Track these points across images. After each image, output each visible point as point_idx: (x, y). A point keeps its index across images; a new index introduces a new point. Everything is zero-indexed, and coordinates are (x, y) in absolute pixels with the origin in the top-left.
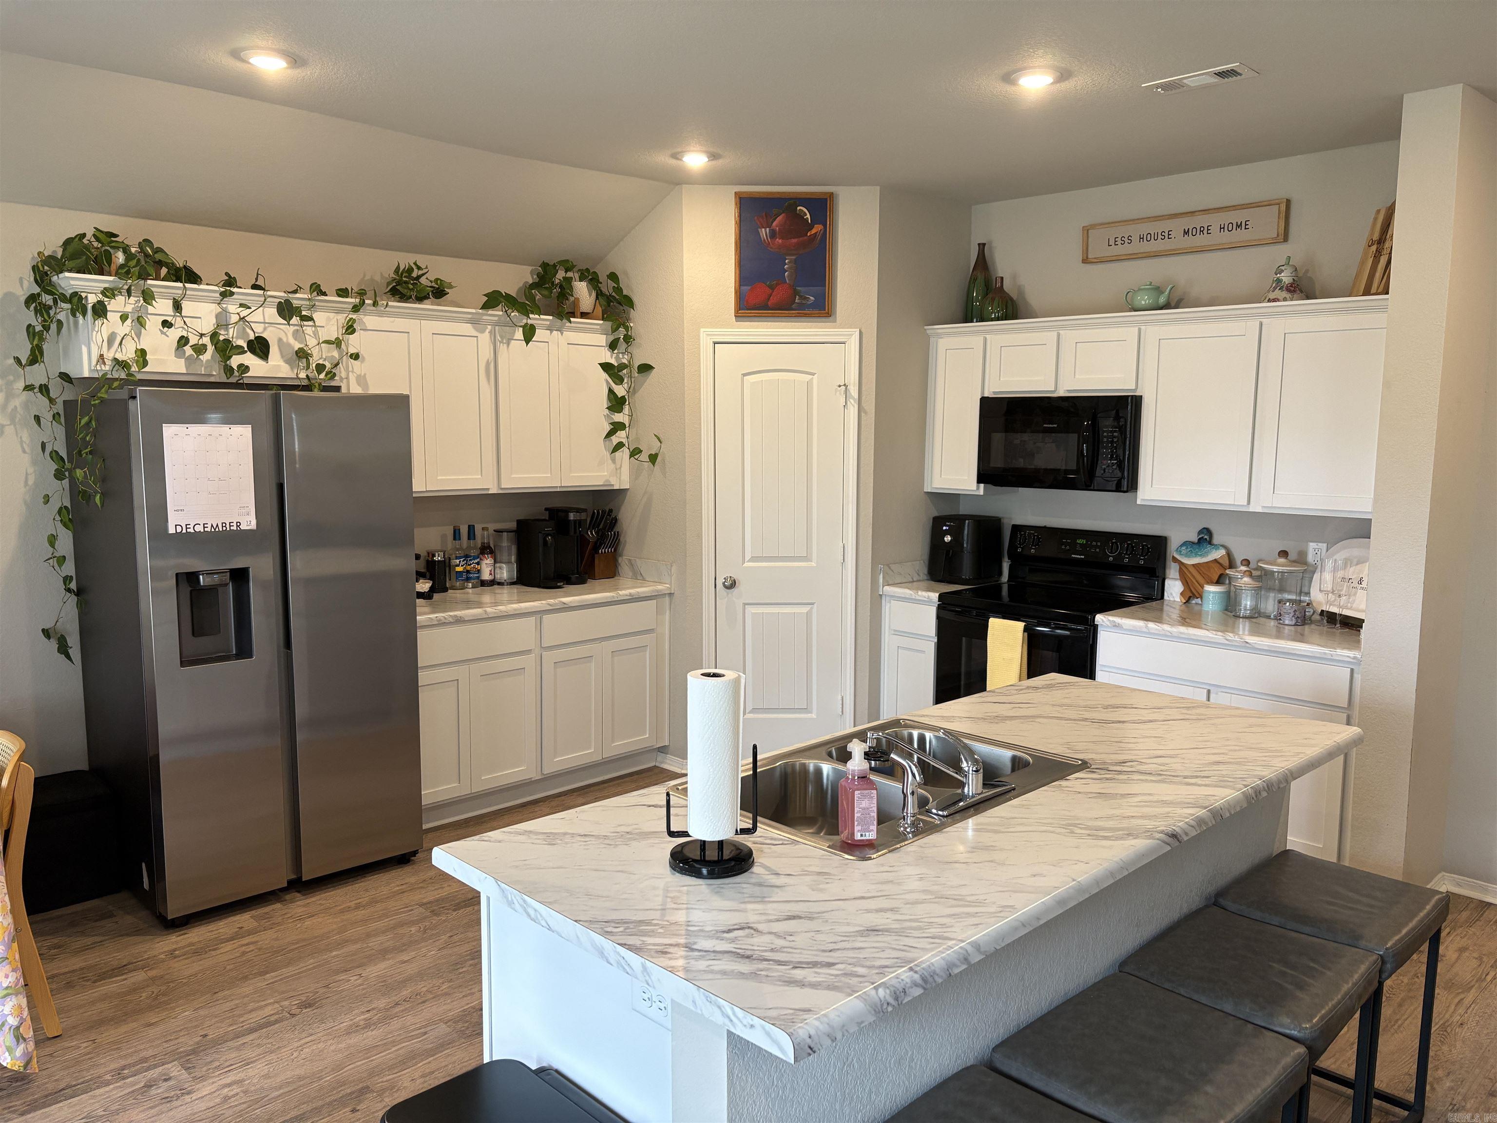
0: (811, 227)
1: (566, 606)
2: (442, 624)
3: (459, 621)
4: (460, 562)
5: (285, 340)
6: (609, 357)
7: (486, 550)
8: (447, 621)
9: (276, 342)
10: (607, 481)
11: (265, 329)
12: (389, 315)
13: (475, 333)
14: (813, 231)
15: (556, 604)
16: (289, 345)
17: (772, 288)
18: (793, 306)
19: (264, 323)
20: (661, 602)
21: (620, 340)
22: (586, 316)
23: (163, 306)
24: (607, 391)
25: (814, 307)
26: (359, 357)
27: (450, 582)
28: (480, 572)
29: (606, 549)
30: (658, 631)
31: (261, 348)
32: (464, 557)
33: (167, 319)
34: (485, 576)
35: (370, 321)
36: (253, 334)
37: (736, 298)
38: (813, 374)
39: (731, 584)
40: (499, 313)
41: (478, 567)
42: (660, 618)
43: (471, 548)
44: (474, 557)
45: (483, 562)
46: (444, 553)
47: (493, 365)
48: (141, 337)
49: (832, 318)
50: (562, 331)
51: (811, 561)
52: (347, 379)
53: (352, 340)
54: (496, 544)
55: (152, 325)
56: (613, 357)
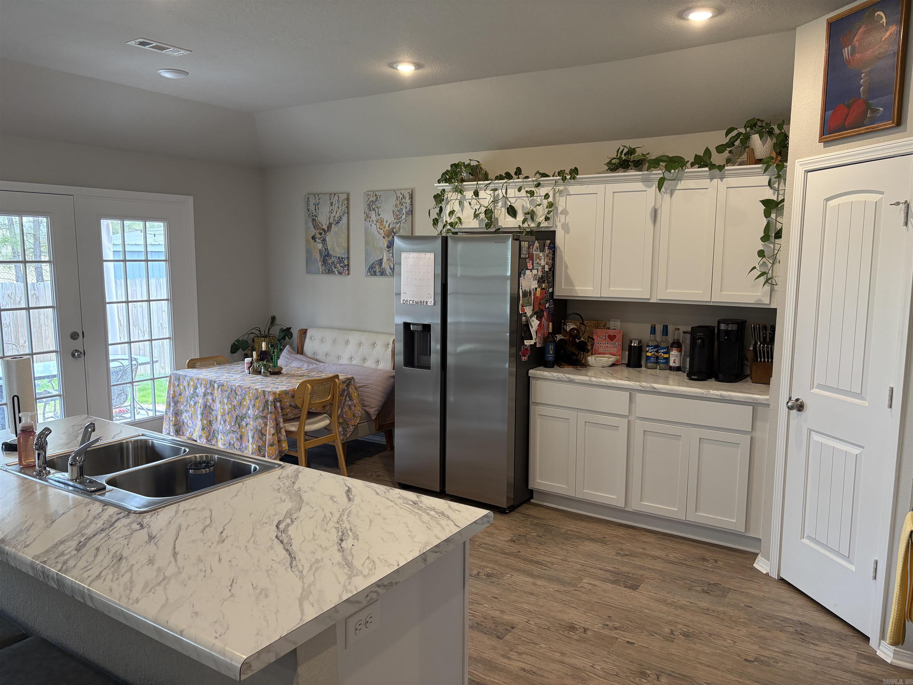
0: (886, 30)
1: (655, 390)
2: (559, 380)
3: (571, 381)
4: (649, 349)
5: (525, 206)
6: (770, 194)
7: (677, 344)
8: (563, 380)
9: (521, 207)
10: (760, 300)
11: (516, 201)
12: (582, 184)
13: (645, 189)
14: (887, 34)
15: (647, 387)
17: (849, 107)
18: (866, 122)
19: (515, 197)
20: (760, 409)
21: (773, 179)
22: (759, 161)
23: (469, 194)
24: (765, 223)
25: (882, 119)
26: (565, 212)
27: (643, 363)
28: (667, 359)
29: (764, 358)
30: (754, 435)
31: (512, 211)
32: (656, 347)
33: (470, 201)
34: (671, 364)
35: (573, 189)
36: (509, 204)
37: (821, 124)
38: (882, 193)
39: (800, 407)
40: (661, 172)
41: (666, 356)
42: (759, 424)
43: (662, 341)
44: (664, 348)
45: (671, 353)
46: (640, 342)
47: (660, 209)
48: (462, 210)
49: (902, 128)
50: (722, 178)
51: (863, 399)
52: (556, 226)
53: (561, 203)
54: (681, 341)
55: (466, 204)
56: (774, 194)
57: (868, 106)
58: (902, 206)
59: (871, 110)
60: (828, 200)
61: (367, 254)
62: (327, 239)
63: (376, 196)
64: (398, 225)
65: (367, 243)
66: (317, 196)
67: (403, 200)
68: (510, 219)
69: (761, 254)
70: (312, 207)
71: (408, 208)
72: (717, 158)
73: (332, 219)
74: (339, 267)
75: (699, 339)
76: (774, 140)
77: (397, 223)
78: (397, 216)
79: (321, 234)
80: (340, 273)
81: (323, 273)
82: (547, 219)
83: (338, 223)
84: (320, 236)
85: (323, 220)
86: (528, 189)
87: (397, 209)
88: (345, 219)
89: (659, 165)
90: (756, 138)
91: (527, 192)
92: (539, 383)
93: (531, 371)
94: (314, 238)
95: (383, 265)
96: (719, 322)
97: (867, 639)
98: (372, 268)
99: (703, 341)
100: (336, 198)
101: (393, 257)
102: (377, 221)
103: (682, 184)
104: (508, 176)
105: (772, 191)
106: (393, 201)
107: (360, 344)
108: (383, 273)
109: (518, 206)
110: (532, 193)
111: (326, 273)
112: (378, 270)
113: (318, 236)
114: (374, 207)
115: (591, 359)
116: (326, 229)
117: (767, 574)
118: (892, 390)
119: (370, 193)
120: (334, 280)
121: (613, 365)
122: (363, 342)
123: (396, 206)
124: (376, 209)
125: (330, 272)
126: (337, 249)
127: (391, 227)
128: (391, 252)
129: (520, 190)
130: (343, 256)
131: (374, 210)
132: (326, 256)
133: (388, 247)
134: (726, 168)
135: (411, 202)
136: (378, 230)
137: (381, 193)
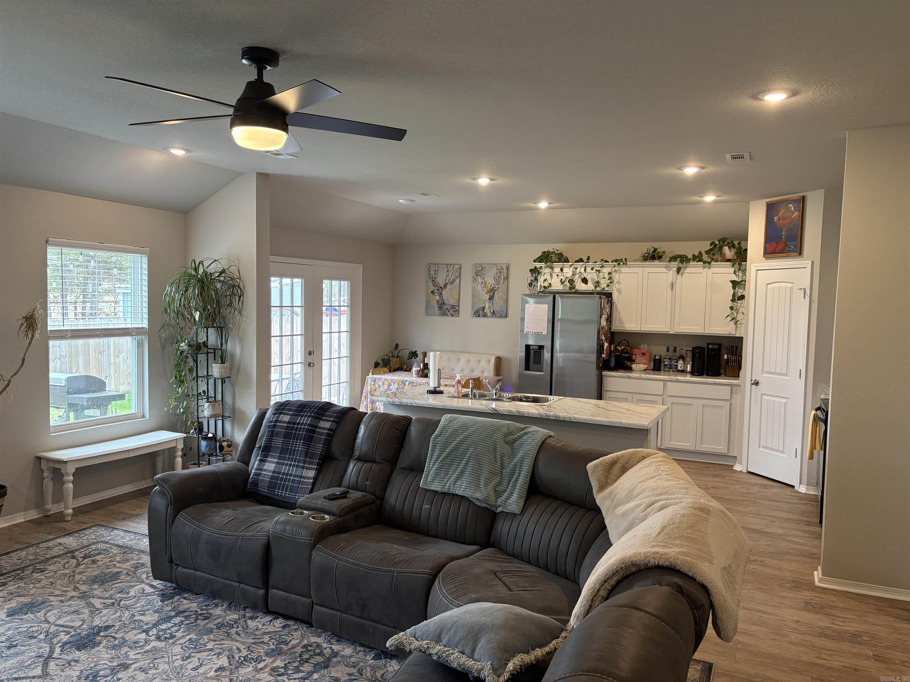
0: (794, 213)
2: (621, 377)
3: (629, 377)
4: (666, 360)
5: (593, 278)
6: (734, 278)
7: (682, 357)
9: (591, 279)
10: (730, 332)
12: (629, 267)
13: (667, 272)
14: (795, 215)
15: (673, 379)
16: (595, 279)
17: (777, 244)
18: (785, 251)
19: (588, 273)
20: (734, 388)
21: (736, 270)
22: (729, 260)
23: (557, 270)
24: (733, 293)
25: (793, 251)
26: (619, 282)
27: (662, 368)
28: (677, 366)
29: (732, 363)
30: (731, 401)
31: (585, 281)
32: (670, 359)
33: (558, 274)
34: (679, 368)
35: (624, 269)
36: (583, 277)
37: (764, 250)
38: (793, 283)
39: (757, 383)
40: (677, 263)
41: (676, 364)
42: (734, 396)
43: (674, 356)
44: (675, 360)
45: (679, 362)
46: (660, 356)
47: (675, 283)
48: (551, 279)
49: (801, 256)
50: (709, 268)
51: (788, 376)
52: (613, 290)
53: (616, 277)
54: (684, 356)
55: (554, 276)
56: (737, 278)
57: (786, 245)
58: (803, 290)
59: (788, 247)
60: (768, 284)
61: (473, 304)
62: (443, 293)
63: (482, 267)
64: (498, 286)
65: (473, 296)
66: (436, 265)
67: (502, 270)
68: (583, 285)
69: (732, 308)
70: (432, 273)
71: (505, 275)
72: (705, 257)
73: (447, 281)
74: (452, 312)
75: (697, 353)
76: (736, 250)
77: (497, 284)
78: (497, 280)
79: (438, 290)
80: (452, 315)
81: (439, 315)
82: (608, 286)
83: (452, 283)
84: (437, 291)
85: (441, 280)
86: (598, 269)
87: (497, 276)
88: (457, 281)
89: (677, 260)
90: (726, 249)
91: (596, 270)
92: (609, 378)
93: (603, 372)
94: (433, 292)
95: (486, 311)
96: (708, 344)
97: (793, 487)
98: (477, 312)
99: (700, 355)
100: (452, 267)
101: (493, 305)
102: (482, 283)
103: (688, 270)
104: (581, 260)
105: (735, 276)
106: (494, 270)
107: (469, 361)
108: (485, 315)
109: (588, 277)
110: (599, 271)
111: (441, 315)
112: (481, 314)
113: (436, 291)
114: (480, 274)
115: (634, 366)
116: (443, 287)
117: (741, 471)
118: (801, 370)
119: (477, 265)
120: (448, 320)
121: (645, 370)
122: (471, 359)
123: (497, 274)
124: (482, 276)
125: (444, 314)
126: (451, 300)
127: (492, 287)
128: (492, 302)
129: (592, 269)
130: (455, 304)
131: (480, 275)
132: (441, 305)
133: (490, 299)
134: (712, 263)
135: (508, 271)
136: (483, 288)
137: (485, 265)
